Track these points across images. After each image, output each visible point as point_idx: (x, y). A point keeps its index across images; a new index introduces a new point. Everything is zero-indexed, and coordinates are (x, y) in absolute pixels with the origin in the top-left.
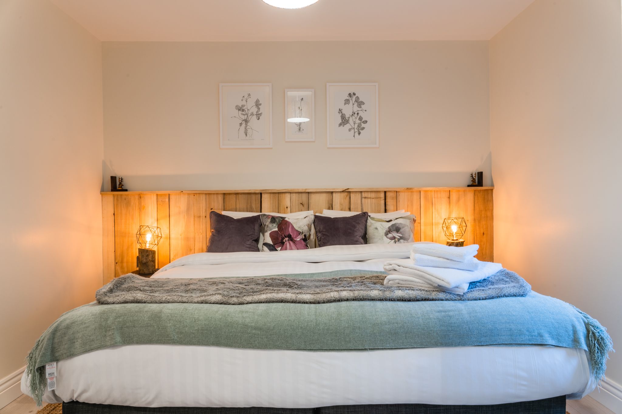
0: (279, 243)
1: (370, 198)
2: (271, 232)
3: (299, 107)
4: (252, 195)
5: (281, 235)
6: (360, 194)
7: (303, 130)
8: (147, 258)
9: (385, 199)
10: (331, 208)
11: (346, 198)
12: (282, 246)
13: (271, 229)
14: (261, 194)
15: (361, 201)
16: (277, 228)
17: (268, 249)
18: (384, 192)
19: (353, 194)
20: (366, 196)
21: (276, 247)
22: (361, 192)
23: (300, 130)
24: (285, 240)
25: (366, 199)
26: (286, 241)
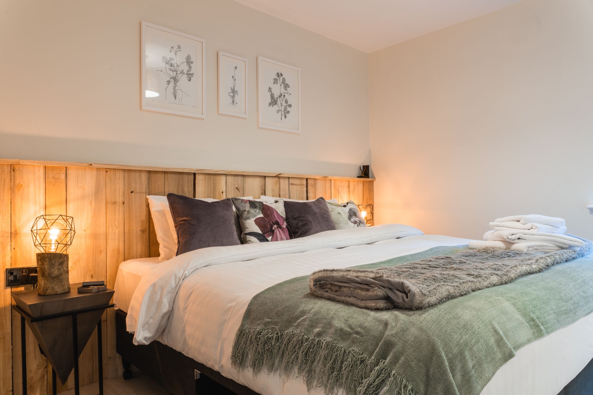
0: (269, 231)
1: (296, 185)
2: (255, 218)
3: (233, 76)
4: (184, 176)
5: (269, 222)
6: (288, 180)
7: (236, 103)
8: (60, 267)
9: (307, 187)
10: (264, 194)
11: (276, 184)
12: (273, 235)
13: (255, 216)
14: (195, 174)
15: (289, 188)
16: (262, 214)
17: (258, 239)
18: (305, 179)
19: (283, 180)
20: (293, 183)
21: (266, 237)
22: (289, 177)
23: (233, 102)
24: (273, 227)
25: (293, 185)
26: (275, 229)
